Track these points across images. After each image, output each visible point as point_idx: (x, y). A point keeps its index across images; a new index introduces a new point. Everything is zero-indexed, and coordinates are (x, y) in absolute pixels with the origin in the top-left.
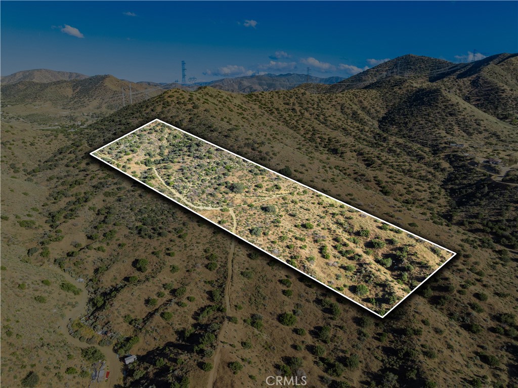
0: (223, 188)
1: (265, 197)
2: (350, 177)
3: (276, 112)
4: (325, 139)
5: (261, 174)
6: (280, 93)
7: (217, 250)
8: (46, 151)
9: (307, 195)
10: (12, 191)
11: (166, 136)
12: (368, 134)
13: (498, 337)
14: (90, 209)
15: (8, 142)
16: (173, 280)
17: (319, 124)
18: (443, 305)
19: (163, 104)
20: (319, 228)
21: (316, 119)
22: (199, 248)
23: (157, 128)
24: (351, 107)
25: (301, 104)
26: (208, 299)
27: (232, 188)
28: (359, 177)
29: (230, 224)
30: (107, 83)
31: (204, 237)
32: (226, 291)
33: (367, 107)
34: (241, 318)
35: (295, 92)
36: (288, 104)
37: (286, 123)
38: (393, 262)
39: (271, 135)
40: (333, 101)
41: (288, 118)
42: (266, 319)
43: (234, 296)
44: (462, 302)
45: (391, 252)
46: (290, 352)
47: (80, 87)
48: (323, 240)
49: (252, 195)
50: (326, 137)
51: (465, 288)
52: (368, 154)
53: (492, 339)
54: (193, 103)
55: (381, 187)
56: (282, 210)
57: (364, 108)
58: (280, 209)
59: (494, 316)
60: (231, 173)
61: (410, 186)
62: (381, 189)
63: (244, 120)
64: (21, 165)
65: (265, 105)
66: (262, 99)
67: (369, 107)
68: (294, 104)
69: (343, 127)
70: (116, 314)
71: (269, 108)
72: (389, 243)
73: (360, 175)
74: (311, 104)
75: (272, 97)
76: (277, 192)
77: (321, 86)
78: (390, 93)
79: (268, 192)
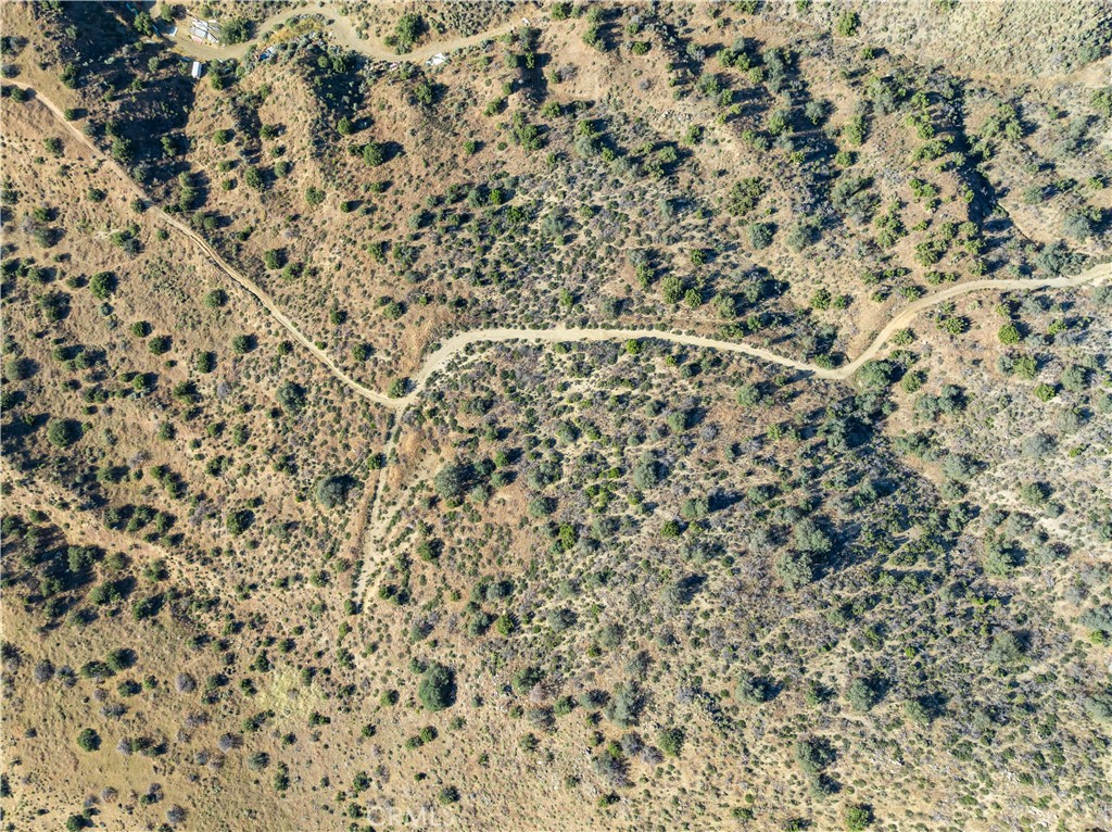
0: (489, 449)
7: (301, 291)
22: (328, 263)
31: (347, 289)
32: (200, 240)
58: (325, 520)
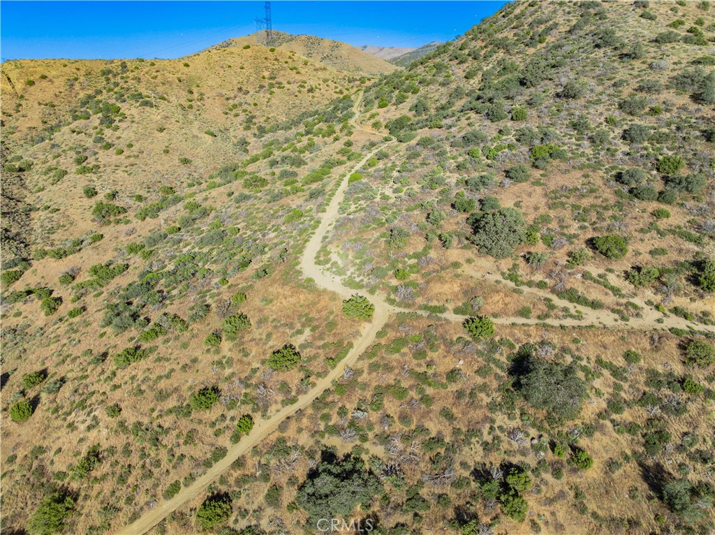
0: (452, 222)
1: (595, 305)
5: (661, 197)
15: (280, 83)
49: (538, 277)
56: (626, 416)
60: (537, 174)
76: (680, 301)
79: (626, 287)
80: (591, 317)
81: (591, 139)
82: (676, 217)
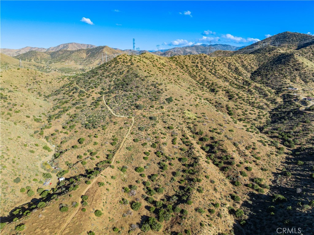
0: (133, 107)
1: (154, 112)
2: (213, 105)
3: (185, 68)
4: (210, 83)
5: (155, 100)
6: (191, 57)
7: (119, 136)
8: (57, 86)
9: (178, 112)
10: (35, 104)
11: (114, 80)
12: (240, 81)
13: (248, 189)
14: (67, 114)
15: (39, 81)
16: (94, 148)
17: (210, 75)
18: (226, 171)
19: (116, 63)
20: (177, 129)
21: (210, 71)
22: (111, 135)
23: (110, 75)
24: (235, 65)
25: (202, 63)
26: (106, 158)
27: (137, 107)
28: (218, 105)
29: (130, 124)
30: (105, 50)
31: (115, 130)
32: (115, 155)
33: (245, 65)
34: (117, 167)
35: (200, 56)
36: (194, 63)
37: (190, 73)
38: (210, 149)
39: (174, 80)
40: (224, 61)
41: (191, 71)
42: (130, 168)
43: (118, 157)
44: (237, 170)
45: (211, 143)
46: (134, 183)
47: (90, 53)
48: (176, 135)
49: (147, 111)
50: (211, 82)
51: (241, 164)
52: (232, 92)
53: (244, 189)
54: (132, 62)
55: (228, 111)
56: (160, 119)
57: (243, 66)
58: (159, 119)
59: (251, 179)
60: (140, 99)
61: (246, 111)
62: (228, 112)
63: (160, 72)
64: (43, 93)
65: (180, 63)
66: (179, 60)
67: (247, 65)
68: (198, 63)
69: (225, 76)
70: (62, 160)
71: (182, 65)
72: (211, 139)
73: (218, 104)
74: (208, 63)
75: (185, 59)
76: (161, 110)
77: (228, 52)
78: (262, 56)
79: (156, 110)
80: (154, 113)
81: (144, 94)
82: (158, 103)
